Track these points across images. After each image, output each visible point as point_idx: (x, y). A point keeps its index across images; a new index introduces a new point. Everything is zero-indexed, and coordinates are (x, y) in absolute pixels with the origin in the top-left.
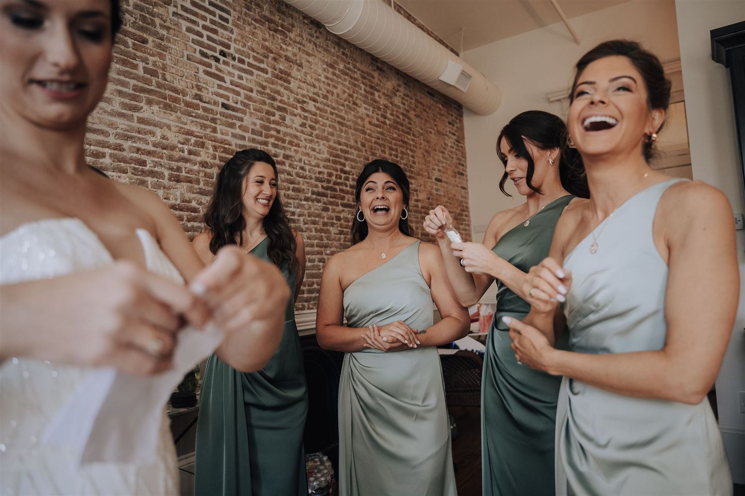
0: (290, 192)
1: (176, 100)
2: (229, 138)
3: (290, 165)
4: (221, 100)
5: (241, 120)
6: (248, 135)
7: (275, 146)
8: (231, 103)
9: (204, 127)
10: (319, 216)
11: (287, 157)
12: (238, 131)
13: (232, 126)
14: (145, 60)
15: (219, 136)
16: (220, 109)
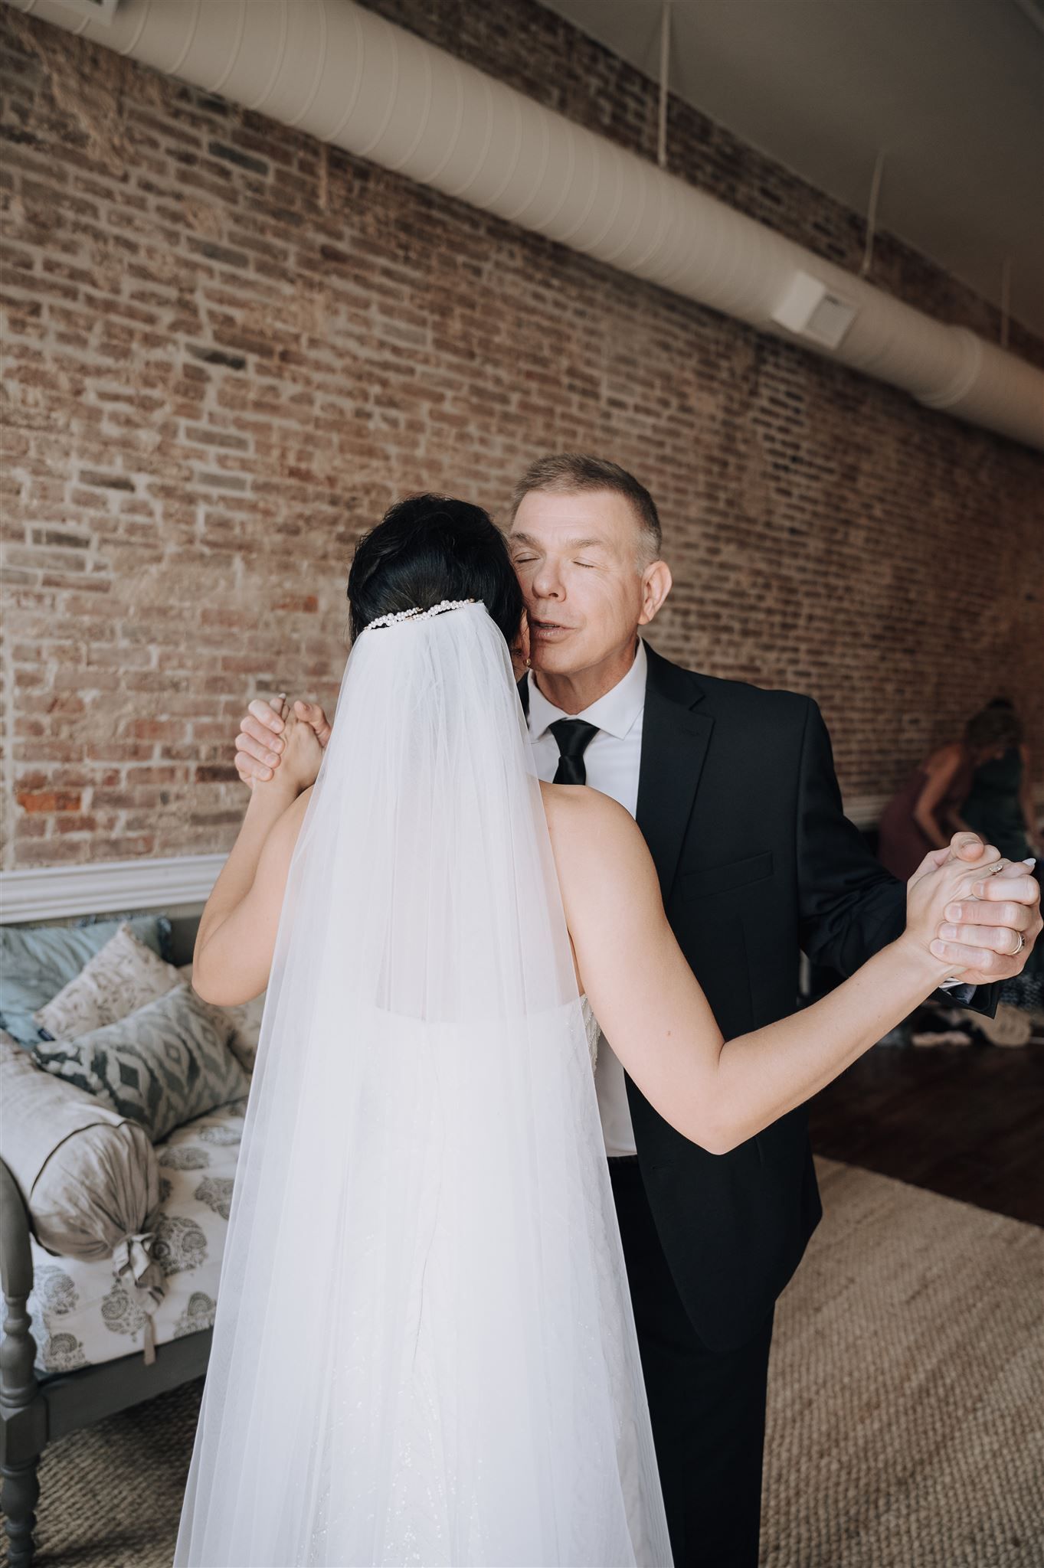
0: (848, 639)
1: (748, 533)
2: (792, 573)
3: (852, 601)
4: (787, 524)
5: (804, 545)
6: (811, 565)
7: (837, 575)
8: (797, 525)
9: (770, 562)
10: (875, 668)
11: (848, 589)
12: (801, 562)
13: (795, 555)
14: (725, 489)
15: (784, 572)
16: (785, 536)
